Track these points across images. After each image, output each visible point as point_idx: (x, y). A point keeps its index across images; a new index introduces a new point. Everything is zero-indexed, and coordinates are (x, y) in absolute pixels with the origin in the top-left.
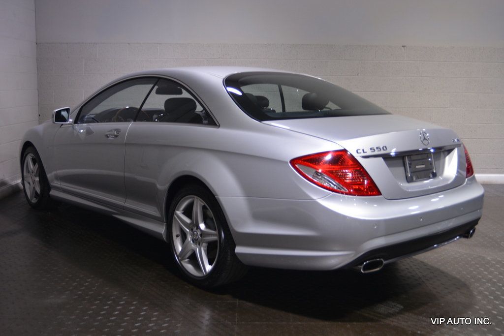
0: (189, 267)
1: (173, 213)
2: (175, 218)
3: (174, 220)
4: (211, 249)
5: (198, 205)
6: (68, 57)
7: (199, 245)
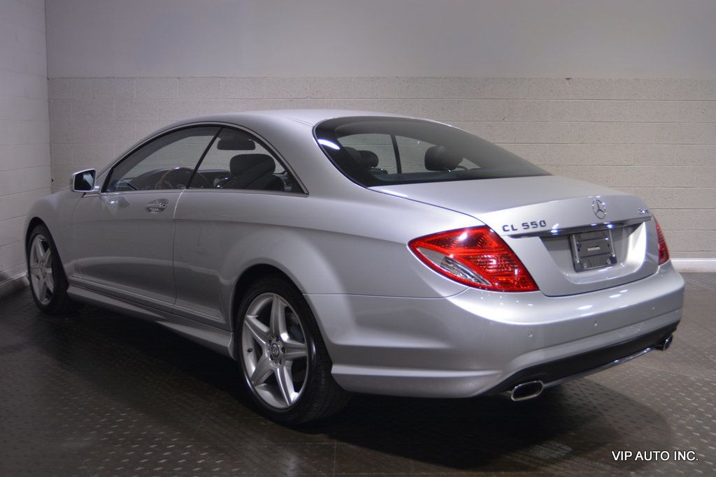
0: (267, 396)
1: (243, 317)
2: (246, 326)
3: (244, 328)
4: (297, 369)
5: (279, 306)
6: (93, 98)
7: (280, 363)
